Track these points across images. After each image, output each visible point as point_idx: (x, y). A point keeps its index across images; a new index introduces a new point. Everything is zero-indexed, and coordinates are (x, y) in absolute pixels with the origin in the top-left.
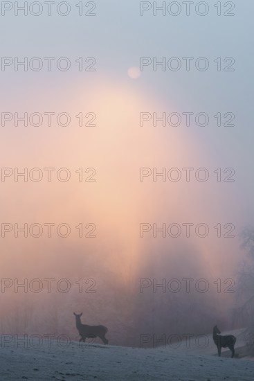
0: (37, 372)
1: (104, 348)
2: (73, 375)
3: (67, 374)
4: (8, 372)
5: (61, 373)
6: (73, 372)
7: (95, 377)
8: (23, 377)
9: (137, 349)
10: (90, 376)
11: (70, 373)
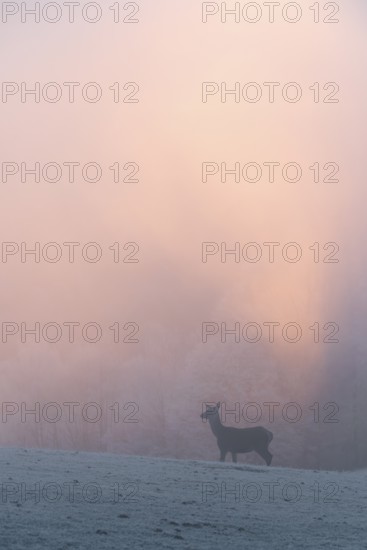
0: (125, 522)
1: (258, 471)
2: (197, 526)
3: (185, 525)
4: (68, 522)
5: (172, 523)
6: (198, 520)
7: (240, 529)
8: (98, 532)
9: (323, 473)
10: (231, 526)
11: (191, 523)
